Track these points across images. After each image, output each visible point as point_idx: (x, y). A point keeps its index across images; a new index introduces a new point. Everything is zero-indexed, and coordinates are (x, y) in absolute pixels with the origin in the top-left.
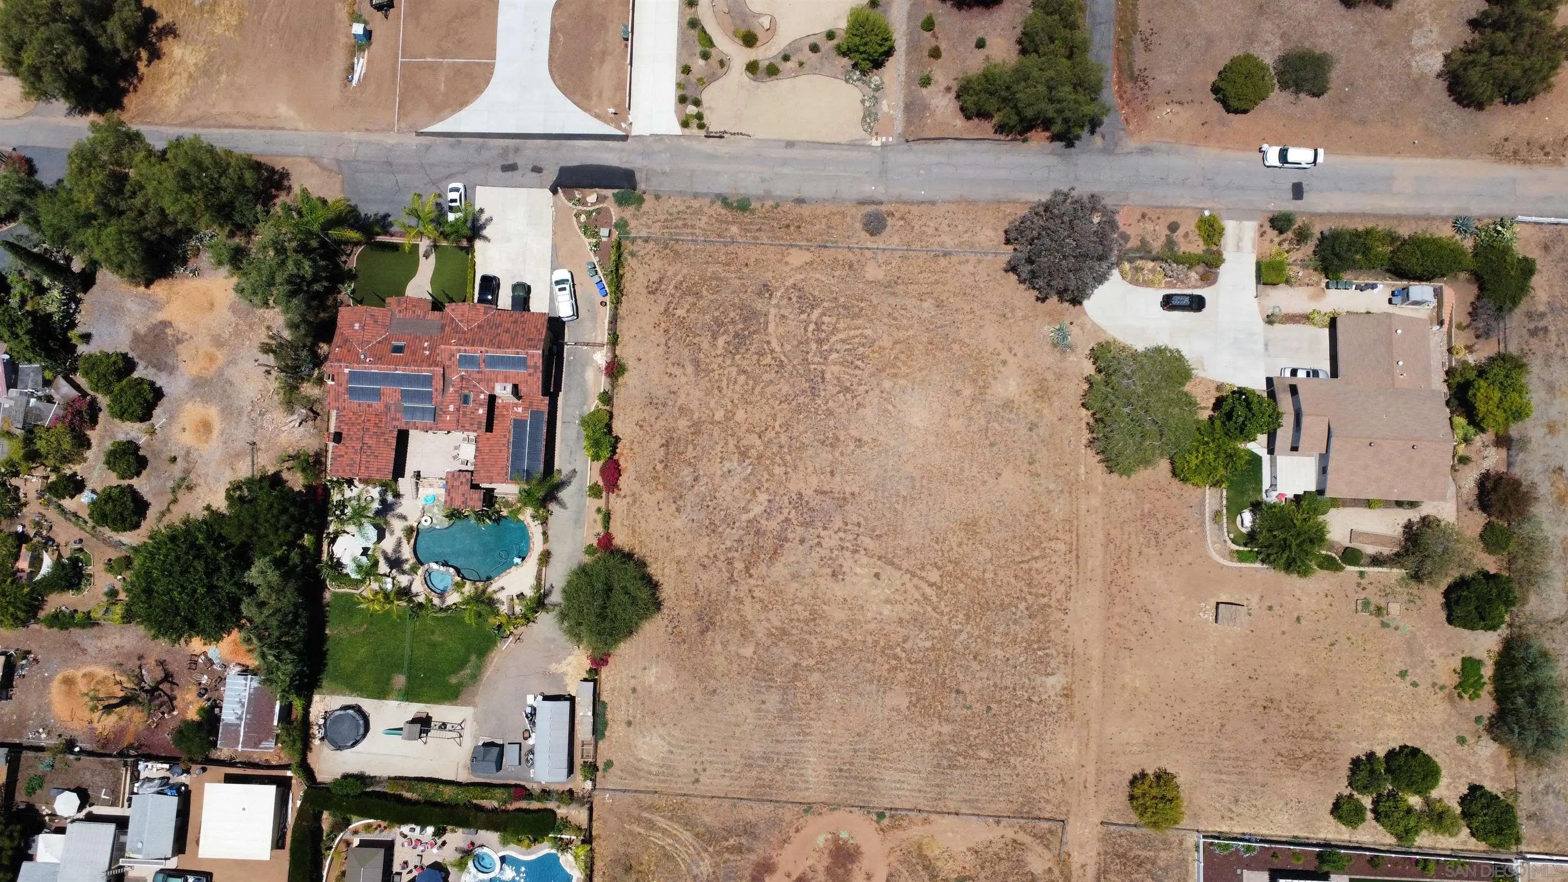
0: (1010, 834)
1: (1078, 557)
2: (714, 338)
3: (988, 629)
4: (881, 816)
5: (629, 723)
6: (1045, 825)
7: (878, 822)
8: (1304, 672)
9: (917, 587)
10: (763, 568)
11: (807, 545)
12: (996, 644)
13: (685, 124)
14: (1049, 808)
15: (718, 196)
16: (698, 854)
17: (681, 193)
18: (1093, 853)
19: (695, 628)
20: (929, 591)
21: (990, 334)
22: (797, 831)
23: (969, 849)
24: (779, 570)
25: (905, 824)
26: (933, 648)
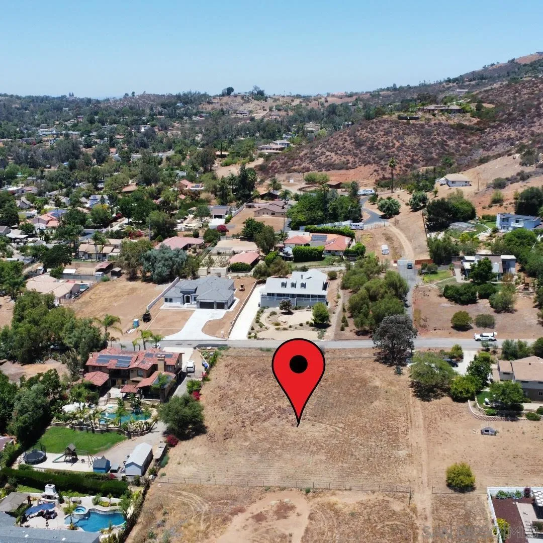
0: (381, 498)
1: (411, 421)
2: (250, 375)
3: (368, 438)
4: (308, 491)
5: (179, 464)
6: (400, 494)
7: (306, 495)
8: (532, 447)
9: (332, 428)
10: (259, 424)
11: (281, 418)
12: (372, 442)
13: (250, 338)
14: (402, 488)
15: (259, 348)
16: (203, 504)
17: (244, 348)
18: (430, 504)
19: (222, 438)
20: (338, 429)
21: (368, 373)
22: (260, 499)
23: (357, 503)
24: (266, 424)
25: (321, 495)
26: (340, 443)
